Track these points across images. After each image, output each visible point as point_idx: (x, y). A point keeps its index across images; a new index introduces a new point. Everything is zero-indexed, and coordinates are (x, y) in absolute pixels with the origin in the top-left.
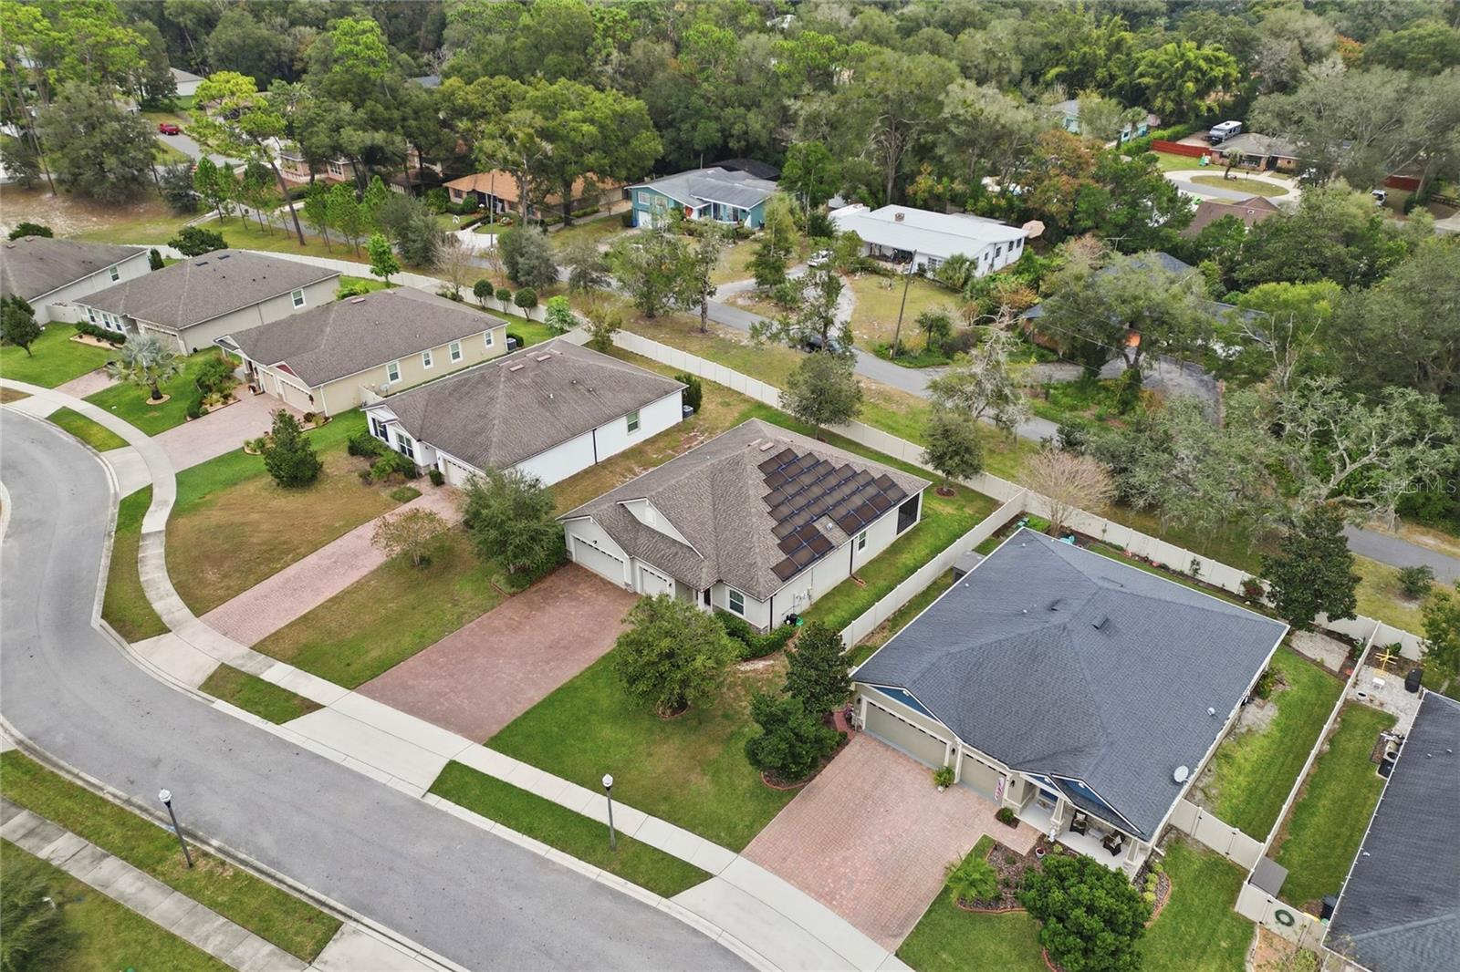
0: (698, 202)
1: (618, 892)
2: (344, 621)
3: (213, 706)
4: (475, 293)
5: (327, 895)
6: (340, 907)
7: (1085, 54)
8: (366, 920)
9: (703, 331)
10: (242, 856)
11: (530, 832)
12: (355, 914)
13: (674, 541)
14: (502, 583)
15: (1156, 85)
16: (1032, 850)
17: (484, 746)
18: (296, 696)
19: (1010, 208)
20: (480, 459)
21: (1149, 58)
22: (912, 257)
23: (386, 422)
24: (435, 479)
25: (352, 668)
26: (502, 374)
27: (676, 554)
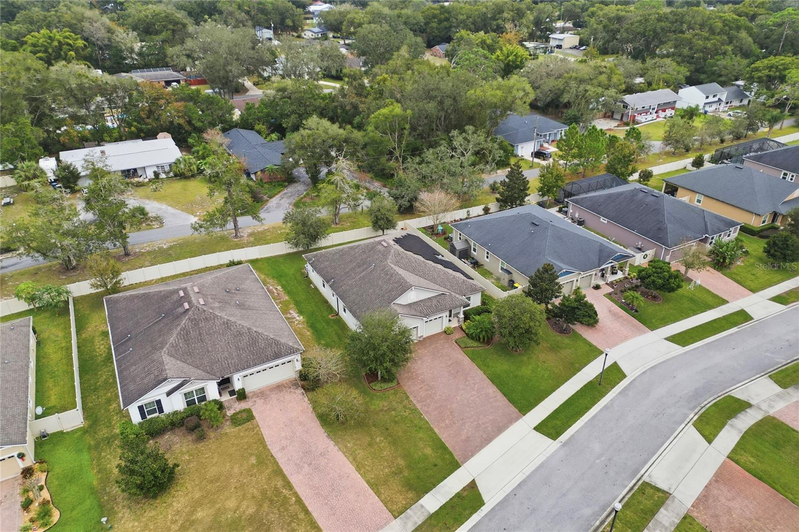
1: (623, 389)
5: (627, 486)
6: (634, 481)
8: (642, 472)
10: (598, 523)
11: (588, 409)
12: (639, 476)
13: (429, 299)
14: (385, 386)
15: (47, 57)
16: (613, 287)
17: (524, 415)
18: (458, 493)
19: (140, 130)
20: (283, 351)
21: (30, 42)
22: (137, 172)
23: (169, 394)
24: (242, 395)
25: (439, 462)
26: (205, 309)
27: (439, 301)
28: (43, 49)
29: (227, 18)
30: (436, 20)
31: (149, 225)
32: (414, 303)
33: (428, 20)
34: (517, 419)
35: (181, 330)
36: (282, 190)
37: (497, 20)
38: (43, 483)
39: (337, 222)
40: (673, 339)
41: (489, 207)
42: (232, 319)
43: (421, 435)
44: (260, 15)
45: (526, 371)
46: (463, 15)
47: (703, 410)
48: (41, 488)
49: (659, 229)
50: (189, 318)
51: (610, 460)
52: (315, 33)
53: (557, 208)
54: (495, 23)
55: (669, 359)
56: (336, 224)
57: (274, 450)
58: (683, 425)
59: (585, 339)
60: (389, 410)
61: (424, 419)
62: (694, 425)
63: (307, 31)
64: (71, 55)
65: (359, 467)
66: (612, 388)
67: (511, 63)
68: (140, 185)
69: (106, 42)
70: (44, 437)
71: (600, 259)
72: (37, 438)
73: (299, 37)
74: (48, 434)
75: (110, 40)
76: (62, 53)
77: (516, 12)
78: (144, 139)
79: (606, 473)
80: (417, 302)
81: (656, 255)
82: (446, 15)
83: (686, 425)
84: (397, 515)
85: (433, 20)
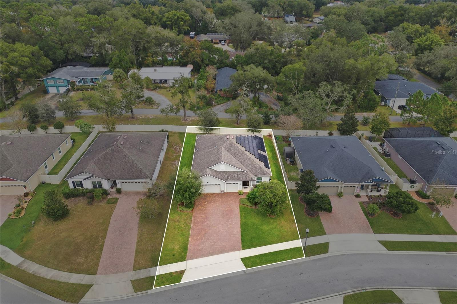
0: (77, 79)
2: (152, 245)
3: (149, 293)
4: (29, 130)
7: (145, 16)
9: (133, 118)
13: (233, 172)
14: (185, 209)
15: (171, 24)
16: (369, 199)
17: (243, 250)
18: (172, 273)
19: (180, 62)
20: (142, 176)
21: (166, 16)
22: (166, 81)
23: (84, 179)
24: (119, 191)
25: (177, 255)
26: (120, 147)
27: (238, 174)
28: (170, 20)
29: (270, 9)
30: (394, 15)
31: (152, 107)
32: (224, 171)
33: (388, 15)
34: (238, 250)
35: (105, 153)
36: (226, 102)
37: (437, 17)
38: (28, 201)
39: (239, 123)
40: (384, 243)
41: (332, 132)
42: (129, 154)
43: (180, 239)
44: (289, 8)
45: (266, 228)
46: (413, 12)
47: (363, 291)
48: (26, 202)
49: (431, 171)
50: (111, 149)
51: (268, 292)
52: (321, 19)
53: (379, 143)
54: (435, 19)
55: (369, 254)
56: (238, 124)
57: (113, 219)
58: (338, 294)
59: (321, 223)
60: (177, 221)
61: (189, 232)
62: (345, 297)
63: (316, 18)
64: (182, 23)
65: (139, 241)
66: (311, 256)
67: (427, 47)
68: (165, 88)
69: (201, 18)
70: (43, 183)
71: (363, 178)
72: (40, 183)
73: (312, 21)
74: (45, 183)
75: (202, 17)
76: (178, 22)
77: (455, 12)
78: (182, 66)
79: (259, 298)
80: (225, 172)
81: (423, 188)
82: (403, 12)
83: (339, 295)
84: (135, 270)
85: (392, 15)
